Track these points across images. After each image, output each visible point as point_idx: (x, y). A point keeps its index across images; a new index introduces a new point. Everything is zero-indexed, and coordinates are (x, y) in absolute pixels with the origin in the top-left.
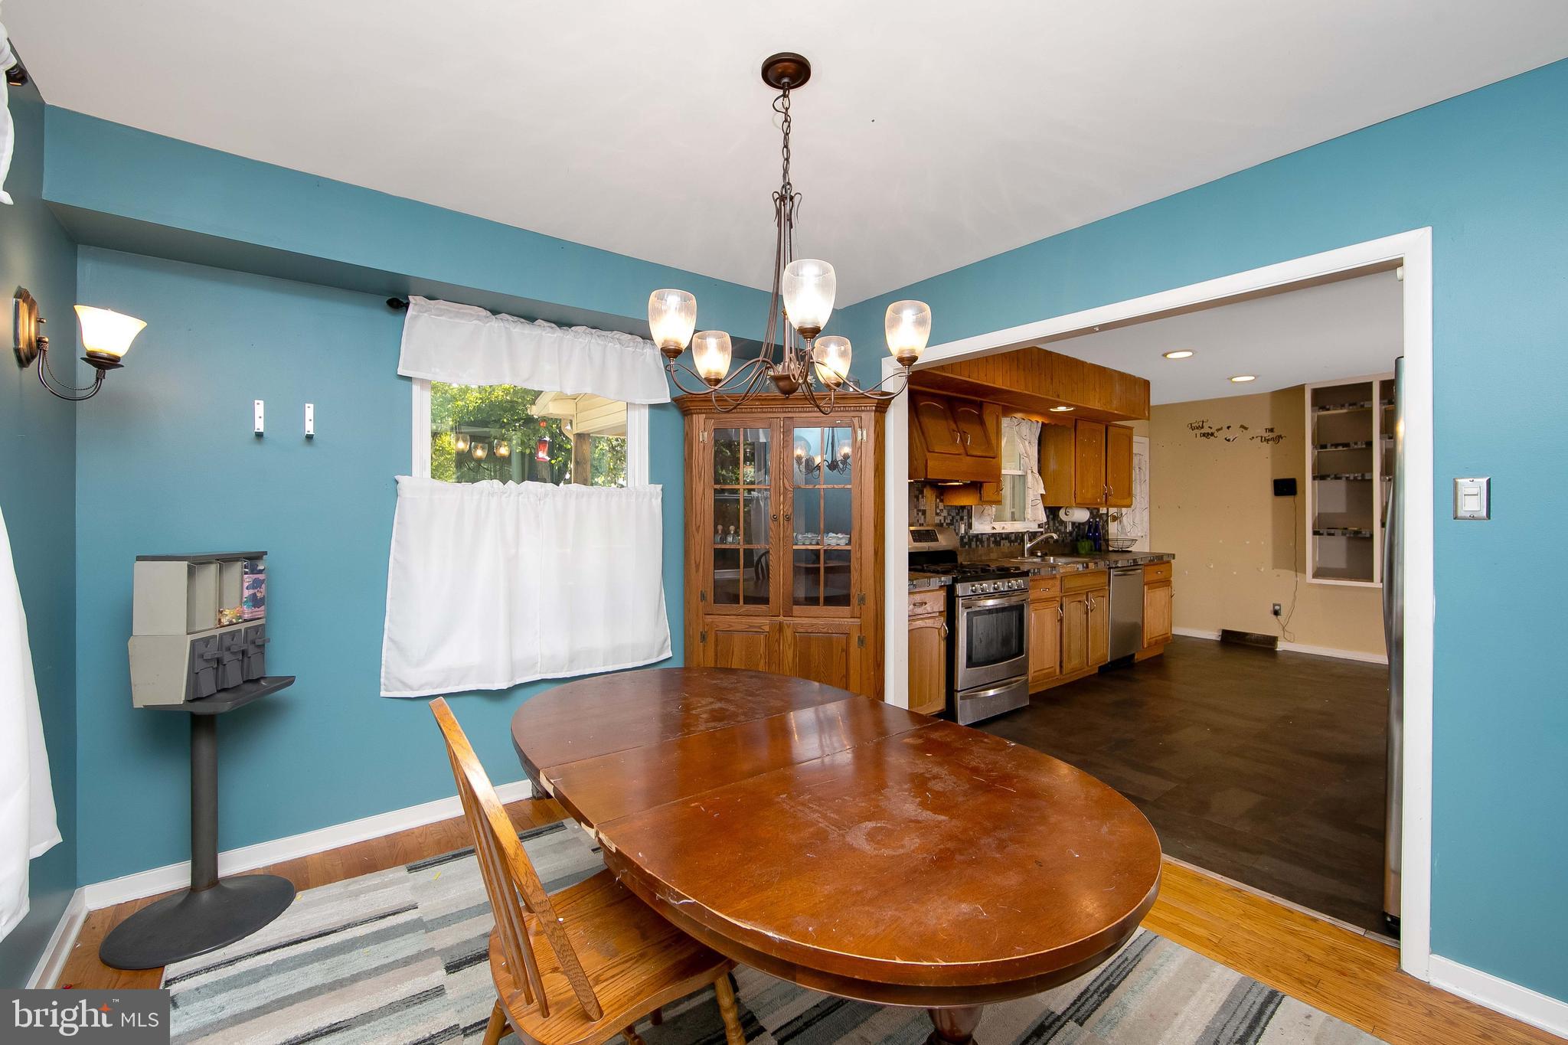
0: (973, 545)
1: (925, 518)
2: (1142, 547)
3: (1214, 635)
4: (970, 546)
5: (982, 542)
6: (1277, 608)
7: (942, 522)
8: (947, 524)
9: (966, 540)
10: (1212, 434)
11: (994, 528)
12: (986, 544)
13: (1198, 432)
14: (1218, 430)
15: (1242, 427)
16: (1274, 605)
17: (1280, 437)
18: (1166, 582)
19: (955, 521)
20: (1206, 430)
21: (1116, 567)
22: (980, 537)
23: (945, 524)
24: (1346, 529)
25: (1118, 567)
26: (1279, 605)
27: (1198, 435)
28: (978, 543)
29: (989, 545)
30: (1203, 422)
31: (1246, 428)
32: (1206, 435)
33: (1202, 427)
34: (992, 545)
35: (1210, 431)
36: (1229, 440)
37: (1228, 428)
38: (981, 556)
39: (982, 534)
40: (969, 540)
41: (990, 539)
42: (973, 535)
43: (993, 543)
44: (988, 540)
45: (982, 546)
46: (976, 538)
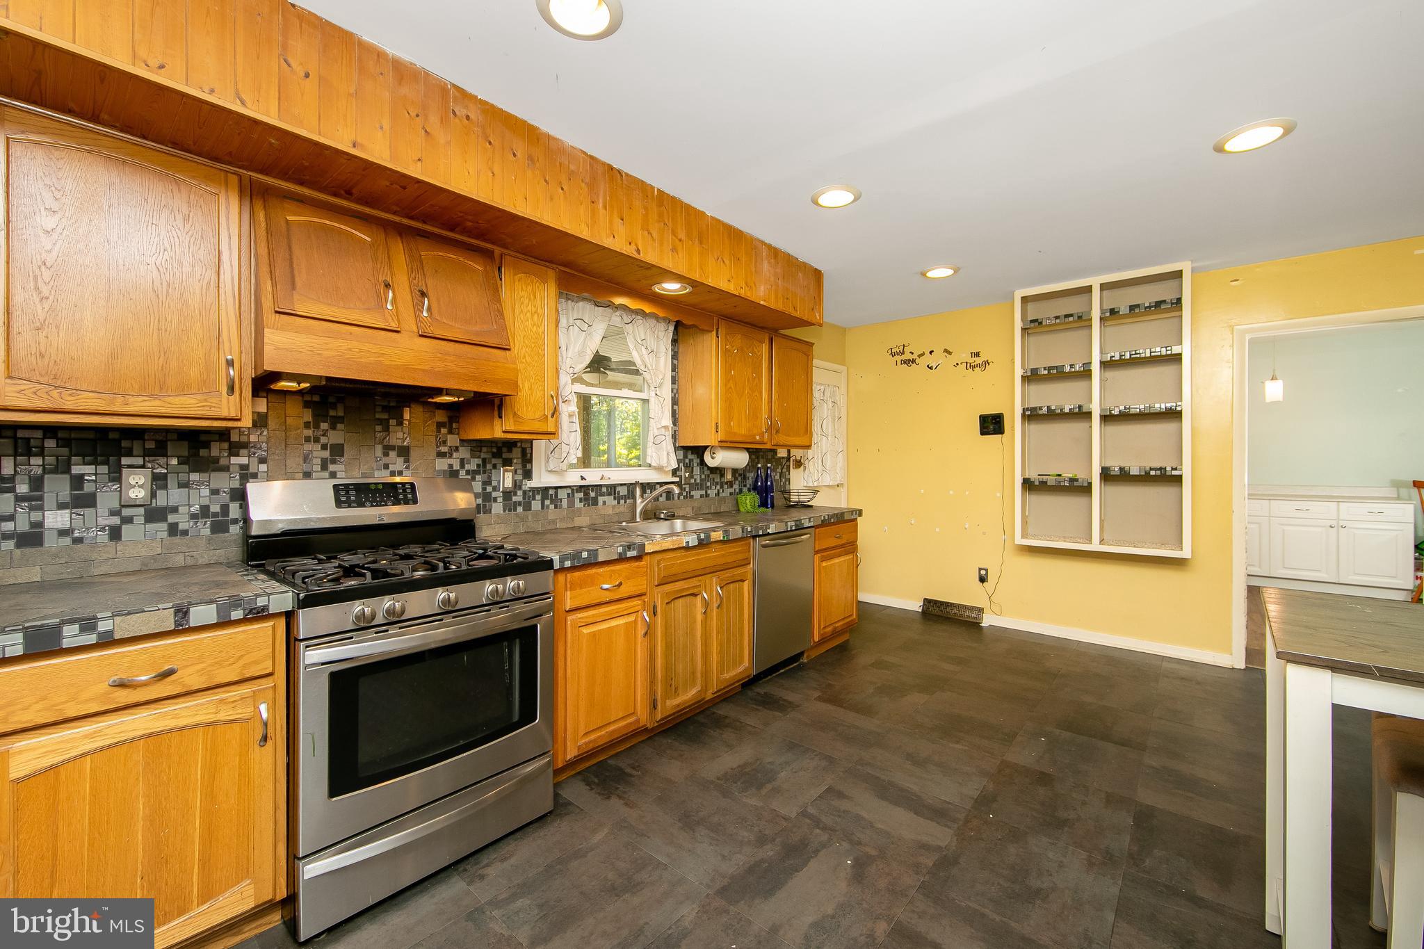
0: (536, 505)
2: (826, 502)
3: (915, 606)
4: (527, 507)
5: (556, 502)
6: (983, 572)
8: (468, 472)
9: (516, 497)
10: (914, 361)
11: (583, 478)
12: (565, 503)
13: (898, 358)
14: (920, 356)
15: (946, 351)
16: (980, 569)
17: (987, 362)
18: (850, 547)
19: (487, 466)
20: (907, 356)
21: (763, 535)
22: (550, 491)
23: (462, 473)
24: (1060, 475)
25: (769, 534)
26: (986, 570)
27: (899, 362)
28: (547, 502)
29: (571, 503)
30: (904, 346)
31: (950, 353)
32: (906, 362)
33: (903, 353)
34: (578, 505)
35: (911, 357)
36: (931, 368)
37: (931, 352)
38: (554, 522)
39: (556, 488)
40: (524, 498)
41: (573, 496)
42: (535, 490)
43: (581, 502)
44: (570, 497)
45: (556, 507)
46: (538, 497)
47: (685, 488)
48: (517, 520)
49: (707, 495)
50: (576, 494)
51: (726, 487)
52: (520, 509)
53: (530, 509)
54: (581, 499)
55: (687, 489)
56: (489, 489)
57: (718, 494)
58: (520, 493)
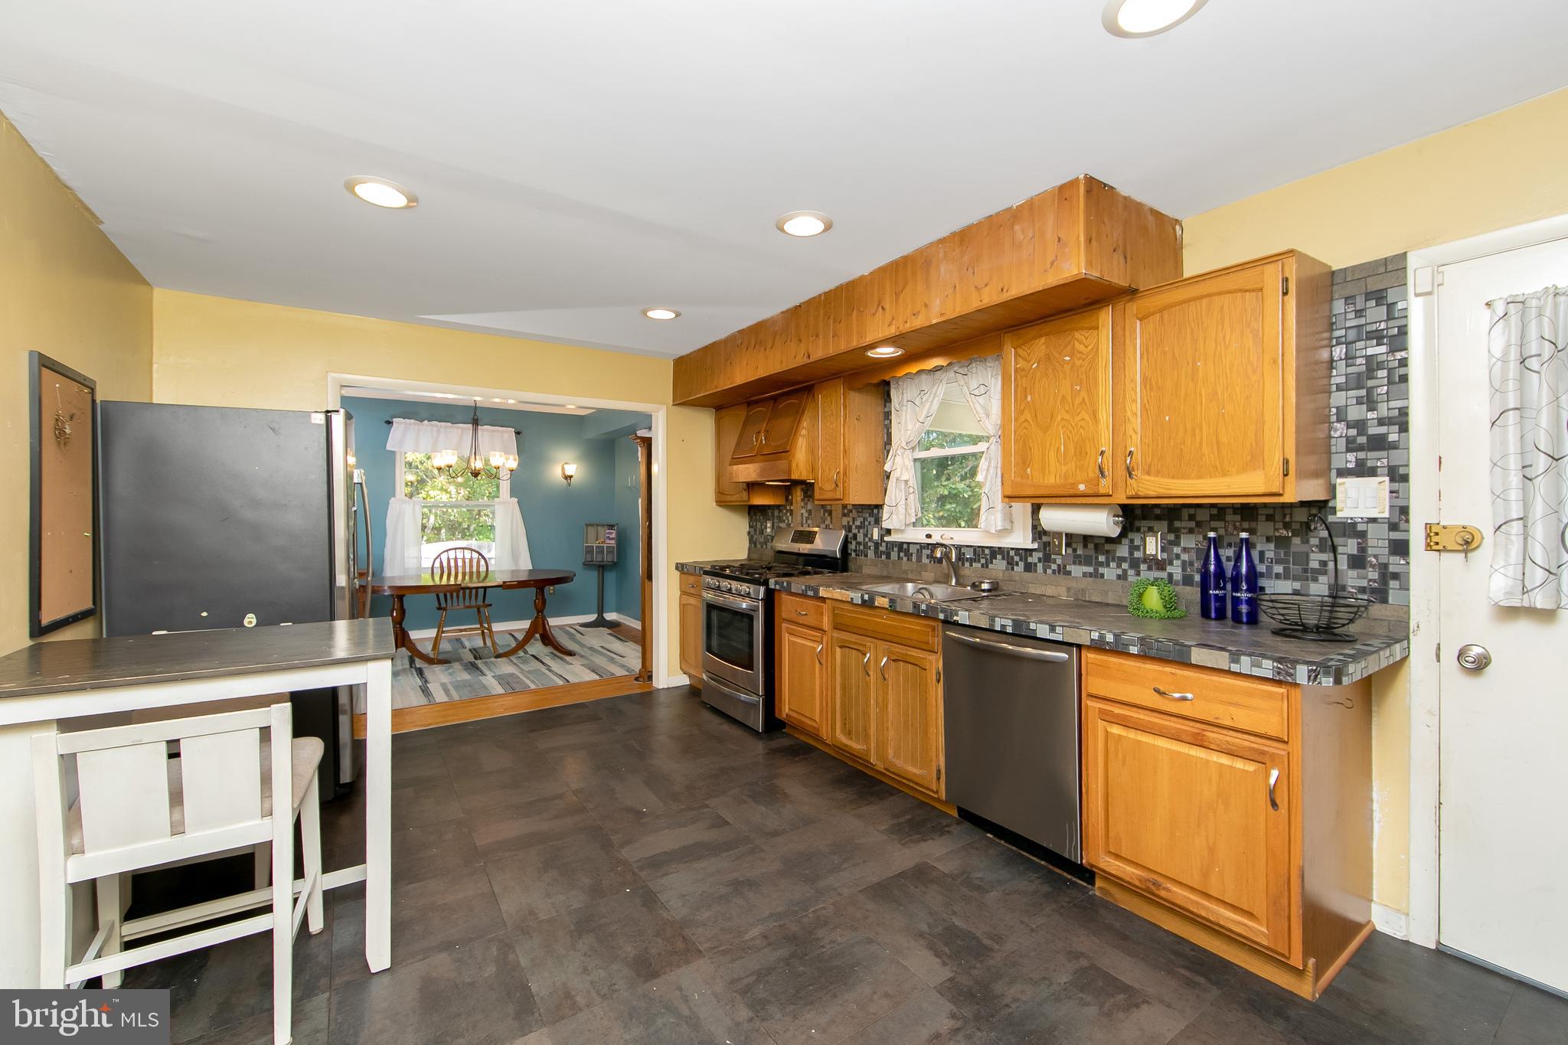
0: (894, 555)
1: (831, 518)
4: (888, 556)
5: (909, 555)
7: (851, 523)
8: (856, 527)
9: (883, 548)
11: (929, 537)
12: (914, 558)
19: (866, 523)
22: (905, 546)
23: (854, 527)
28: (902, 554)
29: (919, 559)
34: (925, 560)
38: (906, 572)
39: (908, 543)
40: (887, 549)
41: (922, 552)
42: (894, 543)
43: (927, 558)
44: (919, 552)
45: (908, 560)
46: (896, 549)
47: (1055, 560)
48: (882, 565)
49: (1097, 575)
50: (923, 551)
51: (1143, 567)
52: (884, 557)
53: (890, 558)
54: (928, 556)
55: (1059, 561)
56: (867, 540)
57: (1123, 577)
58: (884, 544)
